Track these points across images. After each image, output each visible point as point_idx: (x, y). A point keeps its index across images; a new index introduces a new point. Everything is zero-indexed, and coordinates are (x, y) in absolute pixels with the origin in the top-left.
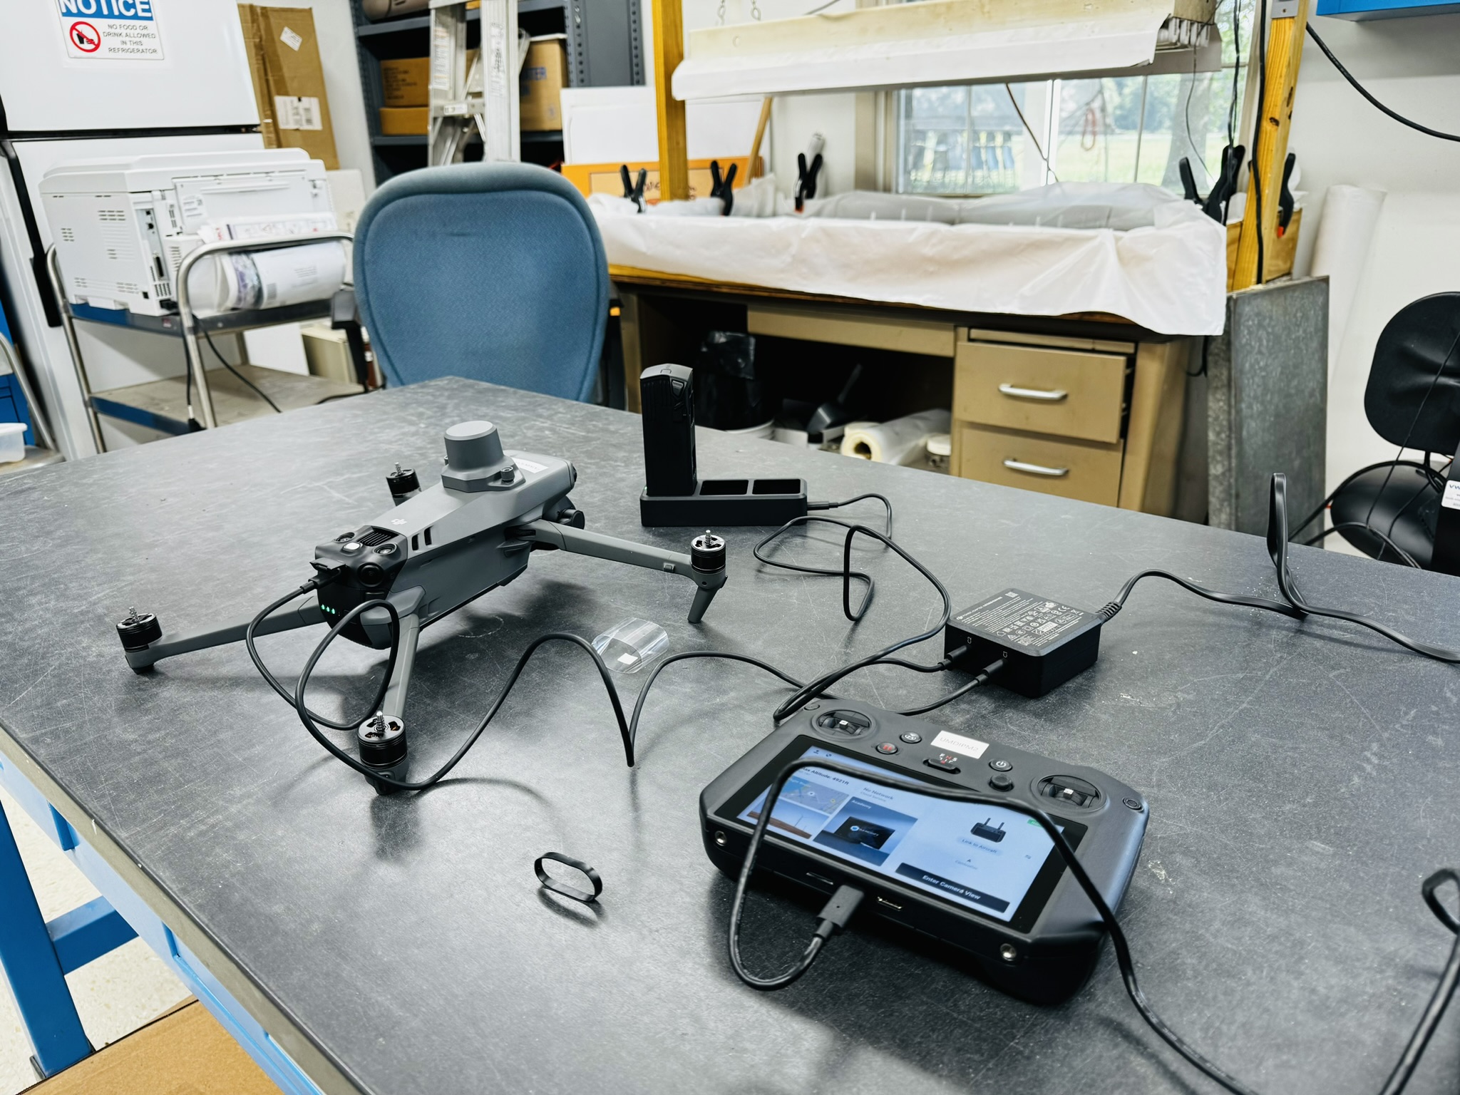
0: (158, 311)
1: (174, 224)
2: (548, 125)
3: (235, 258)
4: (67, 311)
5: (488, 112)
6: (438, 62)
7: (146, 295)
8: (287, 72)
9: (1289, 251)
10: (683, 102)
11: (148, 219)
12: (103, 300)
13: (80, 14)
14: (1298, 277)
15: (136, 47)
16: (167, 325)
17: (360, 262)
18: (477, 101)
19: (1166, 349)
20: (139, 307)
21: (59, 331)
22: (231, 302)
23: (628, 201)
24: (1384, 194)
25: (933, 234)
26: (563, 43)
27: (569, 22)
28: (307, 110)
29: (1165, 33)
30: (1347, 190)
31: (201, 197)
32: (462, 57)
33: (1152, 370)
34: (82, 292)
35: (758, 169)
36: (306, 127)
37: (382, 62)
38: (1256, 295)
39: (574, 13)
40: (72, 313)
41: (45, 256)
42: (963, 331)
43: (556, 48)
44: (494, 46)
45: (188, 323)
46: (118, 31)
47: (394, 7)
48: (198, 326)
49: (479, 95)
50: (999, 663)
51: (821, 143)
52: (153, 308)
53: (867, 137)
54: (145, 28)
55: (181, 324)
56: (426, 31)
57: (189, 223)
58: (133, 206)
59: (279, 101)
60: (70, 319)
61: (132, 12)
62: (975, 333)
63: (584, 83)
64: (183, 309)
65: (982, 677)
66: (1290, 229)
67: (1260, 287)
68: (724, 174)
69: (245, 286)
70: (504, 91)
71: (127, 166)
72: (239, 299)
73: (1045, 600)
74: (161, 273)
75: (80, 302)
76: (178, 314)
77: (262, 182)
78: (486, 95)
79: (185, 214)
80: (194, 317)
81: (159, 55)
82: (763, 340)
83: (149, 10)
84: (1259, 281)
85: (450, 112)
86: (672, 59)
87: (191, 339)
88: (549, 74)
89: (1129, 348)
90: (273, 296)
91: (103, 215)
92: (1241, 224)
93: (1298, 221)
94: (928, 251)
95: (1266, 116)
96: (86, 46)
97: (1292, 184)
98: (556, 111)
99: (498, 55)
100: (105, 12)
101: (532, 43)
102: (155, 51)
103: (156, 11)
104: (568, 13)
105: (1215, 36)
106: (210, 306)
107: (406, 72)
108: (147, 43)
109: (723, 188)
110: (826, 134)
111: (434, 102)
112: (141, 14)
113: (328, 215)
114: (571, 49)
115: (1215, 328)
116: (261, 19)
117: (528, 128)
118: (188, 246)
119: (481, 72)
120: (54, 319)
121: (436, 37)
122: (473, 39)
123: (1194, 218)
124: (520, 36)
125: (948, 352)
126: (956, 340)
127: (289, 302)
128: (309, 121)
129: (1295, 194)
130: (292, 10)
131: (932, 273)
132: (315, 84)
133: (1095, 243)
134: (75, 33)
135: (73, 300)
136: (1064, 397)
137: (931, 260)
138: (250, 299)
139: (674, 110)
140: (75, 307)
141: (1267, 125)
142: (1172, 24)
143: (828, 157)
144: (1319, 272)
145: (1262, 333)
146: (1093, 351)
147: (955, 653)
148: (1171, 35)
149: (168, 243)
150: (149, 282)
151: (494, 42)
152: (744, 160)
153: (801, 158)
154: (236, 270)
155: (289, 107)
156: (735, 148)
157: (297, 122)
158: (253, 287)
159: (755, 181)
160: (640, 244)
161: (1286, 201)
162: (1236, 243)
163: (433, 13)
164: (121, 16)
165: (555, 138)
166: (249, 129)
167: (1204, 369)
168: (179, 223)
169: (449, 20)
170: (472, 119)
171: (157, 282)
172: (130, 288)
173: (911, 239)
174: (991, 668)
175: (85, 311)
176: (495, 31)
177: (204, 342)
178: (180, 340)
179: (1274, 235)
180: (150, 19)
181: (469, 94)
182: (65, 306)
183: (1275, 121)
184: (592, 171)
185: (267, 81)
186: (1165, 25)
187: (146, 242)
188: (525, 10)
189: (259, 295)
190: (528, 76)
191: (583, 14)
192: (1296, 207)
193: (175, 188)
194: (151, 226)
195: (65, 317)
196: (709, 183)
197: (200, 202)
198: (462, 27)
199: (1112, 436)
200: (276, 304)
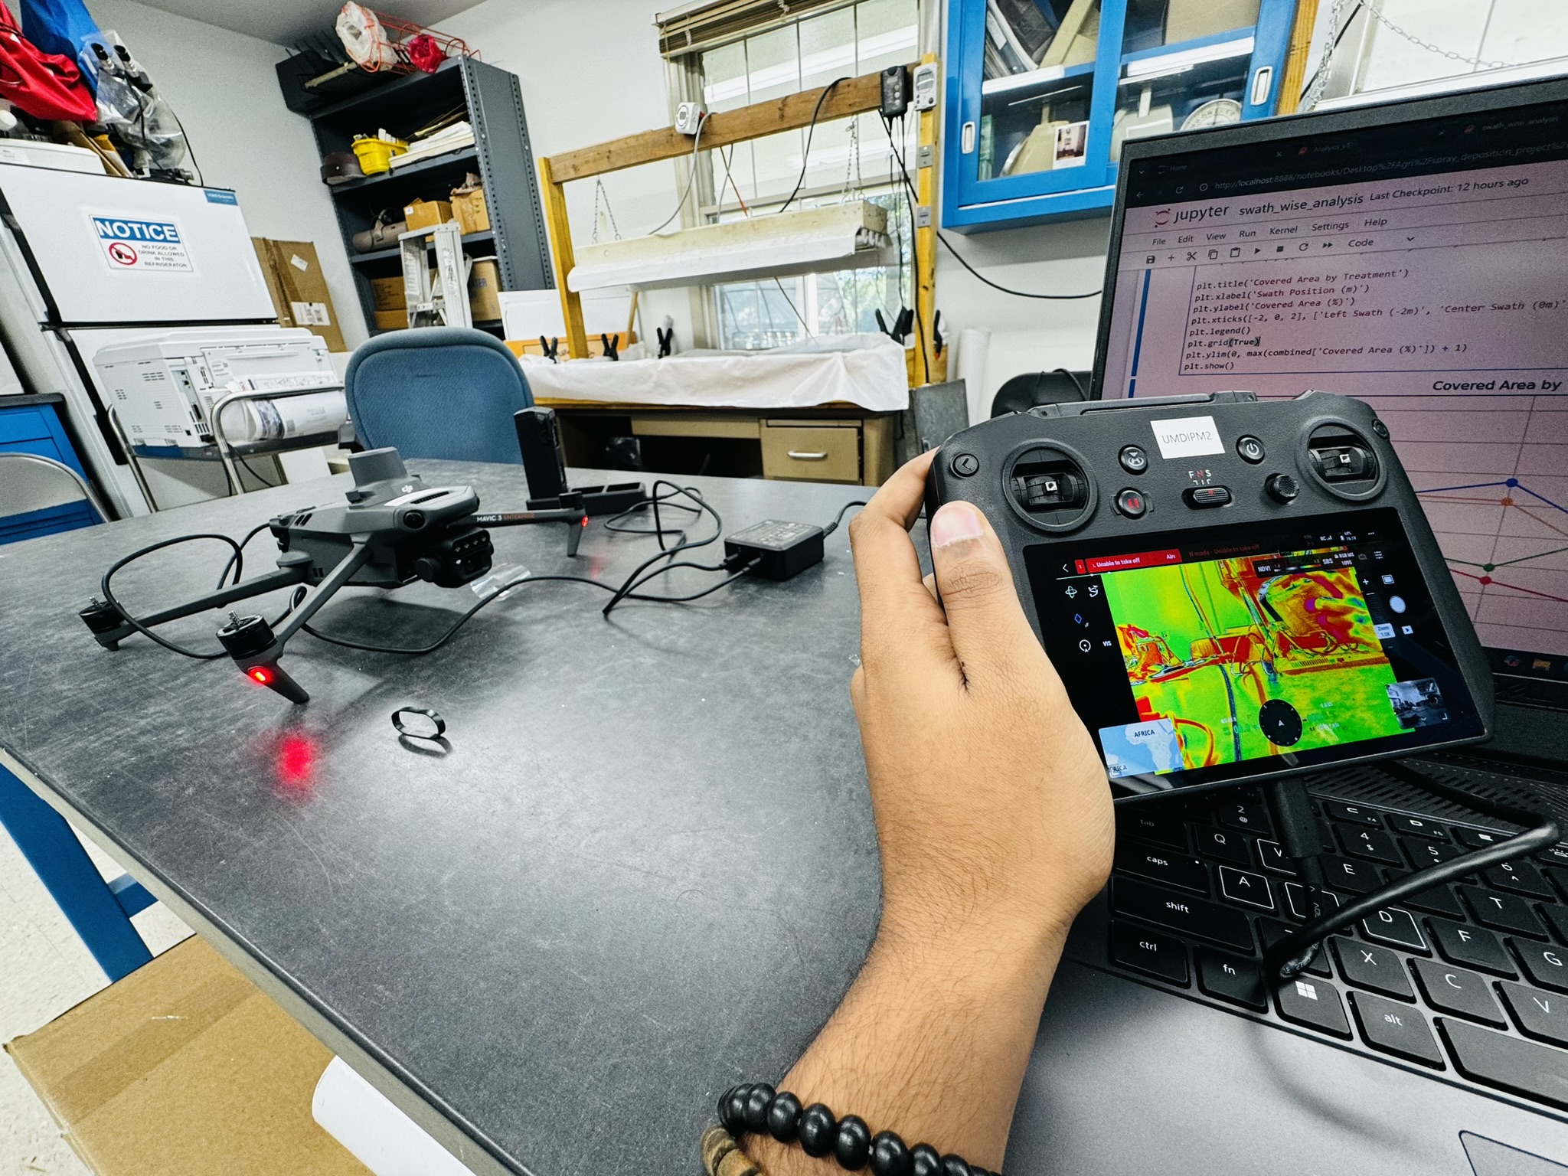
0: (200, 444)
1: (206, 381)
2: (492, 317)
3: (257, 403)
4: (130, 453)
5: (448, 307)
6: (410, 276)
7: (188, 433)
8: (298, 286)
9: (944, 367)
10: (578, 293)
11: (184, 378)
12: (157, 439)
13: (116, 237)
14: (950, 379)
15: (168, 262)
16: (209, 454)
17: (352, 401)
18: (439, 301)
19: (880, 422)
20: (183, 442)
21: (126, 469)
22: (258, 434)
23: (547, 358)
24: (990, 334)
25: (738, 362)
26: (495, 262)
27: (497, 248)
28: (317, 312)
29: (860, 238)
30: (970, 332)
31: (226, 361)
32: (427, 273)
33: (873, 435)
34: (138, 435)
35: (633, 339)
36: (317, 323)
37: (373, 281)
38: (926, 388)
39: (500, 242)
40: (135, 453)
41: (107, 413)
42: (763, 421)
43: (491, 266)
44: (447, 264)
45: (224, 450)
46: (151, 250)
47: (376, 243)
48: (233, 452)
49: (440, 297)
50: (758, 560)
51: (671, 322)
52: (195, 442)
53: (698, 317)
54: (174, 248)
55: (219, 451)
56: (398, 258)
57: (218, 381)
58: (168, 368)
59: (294, 305)
60: (134, 458)
61: (162, 237)
62: (771, 422)
63: (512, 288)
64: (219, 441)
65: (746, 569)
66: (942, 355)
67: (928, 385)
68: (610, 343)
69: (268, 422)
70: (457, 294)
71: (161, 340)
72: (265, 432)
73: (788, 523)
74: (199, 417)
75: (139, 444)
76: (216, 445)
77: (276, 351)
78: (445, 297)
79: (214, 374)
80: (229, 446)
81: (189, 268)
82: (644, 439)
83: (176, 236)
84: (928, 381)
85: (421, 309)
86: (567, 266)
87: (228, 461)
88: (488, 283)
89: (858, 423)
90: (292, 429)
91: (147, 377)
92: (914, 350)
93: (946, 351)
94: (736, 373)
95: (921, 285)
96: (124, 260)
97: (940, 328)
98: (496, 308)
99: (450, 269)
100: (138, 235)
101: (474, 263)
102: (184, 265)
103: (182, 236)
104: (496, 242)
105: (889, 243)
106: (243, 438)
107: (390, 287)
108: (177, 259)
109: (611, 352)
110: (673, 316)
111: (409, 304)
112: (169, 238)
113: (331, 373)
114: (501, 266)
115: (904, 405)
116: (274, 249)
117: (478, 319)
118: (218, 396)
119: (439, 282)
120: (120, 459)
121: (406, 260)
122: (433, 262)
123: (887, 343)
124: (465, 259)
125: (756, 436)
126: (760, 426)
127: (305, 434)
128: (320, 319)
129: (943, 335)
130: (297, 243)
131: (740, 387)
132: (321, 293)
133: (831, 361)
134: (113, 251)
135: (133, 443)
136: (826, 456)
137: (738, 378)
138: (274, 432)
139: (573, 300)
140: (136, 448)
141: (921, 291)
142: (864, 232)
143: (675, 330)
144: (960, 377)
145: (932, 411)
146: (839, 427)
147: (731, 558)
148: (863, 238)
149: (202, 395)
150: (190, 424)
151: (446, 261)
152: (624, 334)
153: (659, 331)
154: (259, 411)
155: (303, 310)
156: (617, 326)
157: (310, 320)
158: (275, 423)
159: (632, 346)
160: (556, 382)
161: (937, 337)
162: (911, 360)
163: (401, 243)
164: (152, 239)
165: (498, 325)
166: (269, 321)
167: (903, 436)
168: (210, 380)
169: (415, 249)
170: (438, 314)
171: (197, 423)
172: (176, 429)
173: (725, 366)
174: (752, 563)
175: (145, 451)
176: (446, 254)
177: (239, 464)
178: (220, 463)
179: (933, 358)
180: (178, 242)
181: (434, 298)
182: (128, 448)
183: (925, 288)
184: (525, 346)
185: (283, 292)
186: (859, 233)
187: (184, 394)
188: (466, 241)
189: (281, 427)
190: (474, 286)
191: (508, 244)
192: (944, 342)
193: (204, 355)
194: (187, 383)
195: (129, 457)
196: (602, 348)
197: (226, 365)
198: (424, 253)
199: (855, 477)
200: (296, 434)
